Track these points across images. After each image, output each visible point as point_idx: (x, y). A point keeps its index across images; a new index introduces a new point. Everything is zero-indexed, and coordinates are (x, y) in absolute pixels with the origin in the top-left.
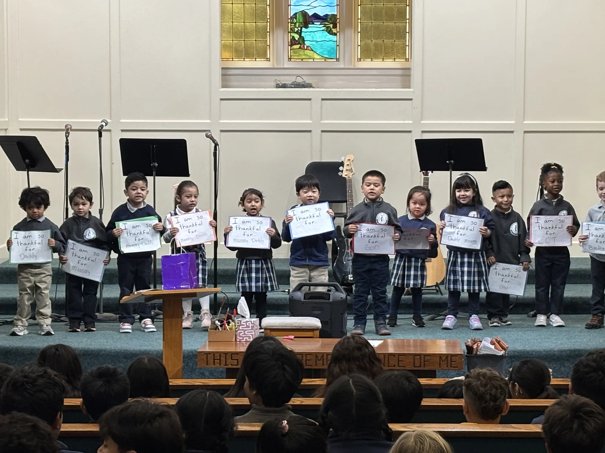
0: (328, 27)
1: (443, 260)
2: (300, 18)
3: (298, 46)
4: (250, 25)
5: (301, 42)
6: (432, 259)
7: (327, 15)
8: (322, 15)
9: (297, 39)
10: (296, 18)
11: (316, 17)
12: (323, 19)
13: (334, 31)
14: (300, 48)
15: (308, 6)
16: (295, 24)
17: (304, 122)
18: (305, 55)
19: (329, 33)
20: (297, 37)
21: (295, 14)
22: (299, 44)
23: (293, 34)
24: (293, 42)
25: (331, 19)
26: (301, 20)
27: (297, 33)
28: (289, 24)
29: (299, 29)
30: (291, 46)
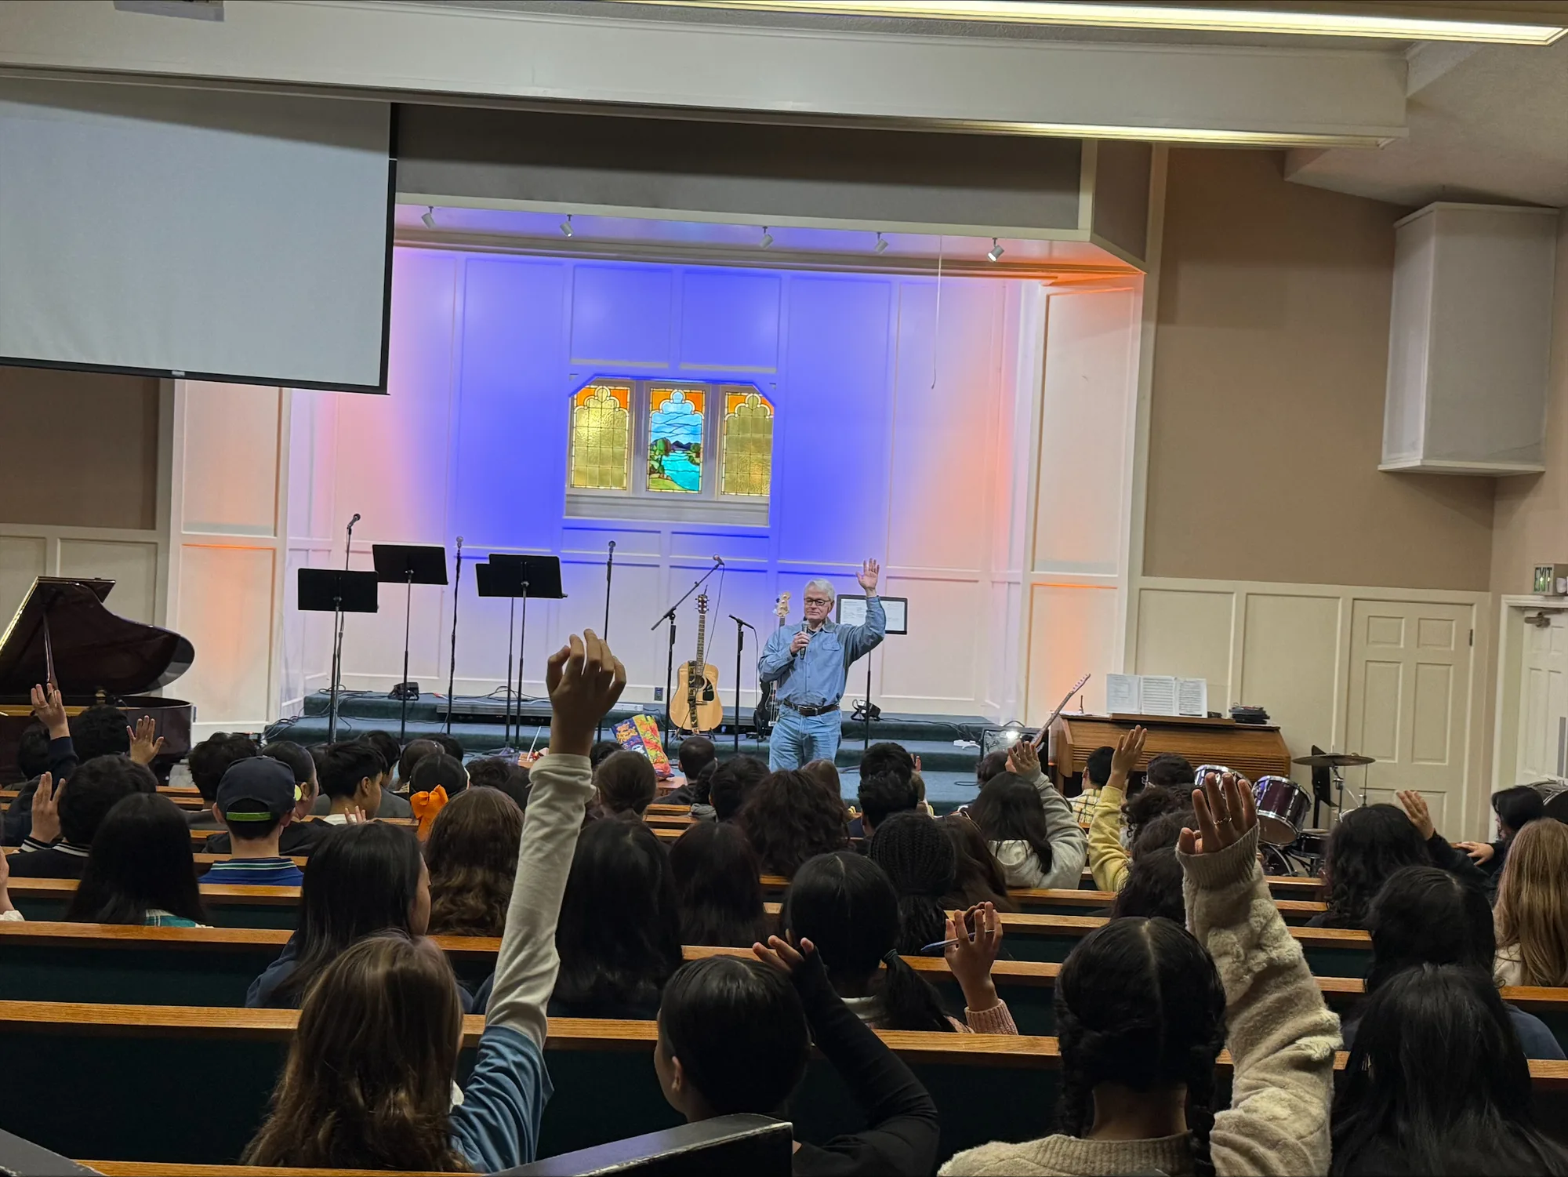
0: (690, 457)
1: (721, 709)
2: (661, 446)
3: (656, 475)
4: (607, 450)
5: (661, 471)
6: (708, 702)
7: (690, 444)
8: (684, 443)
9: (656, 468)
10: (656, 445)
11: (678, 445)
12: (687, 447)
13: (697, 460)
14: (659, 477)
15: (670, 433)
16: (655, 451)
17: (654, 556)
18: (664, 485)
19: (691, 462)
20: (656, 465)
21: (656, 441)
22: (658, 472)
23: (653, 463)
24: (652, 471)
25: (694, 448)
26: (662, 448)
27: (657, 461)
28: (649, 451)
29: (660, 456)
30: (650, 474)
